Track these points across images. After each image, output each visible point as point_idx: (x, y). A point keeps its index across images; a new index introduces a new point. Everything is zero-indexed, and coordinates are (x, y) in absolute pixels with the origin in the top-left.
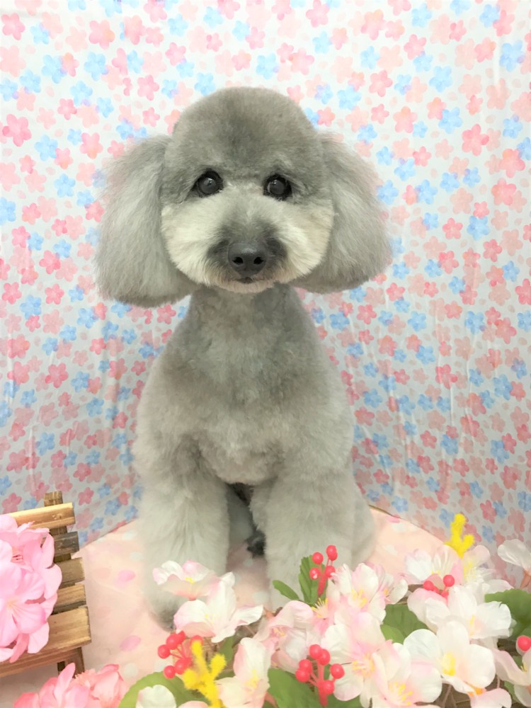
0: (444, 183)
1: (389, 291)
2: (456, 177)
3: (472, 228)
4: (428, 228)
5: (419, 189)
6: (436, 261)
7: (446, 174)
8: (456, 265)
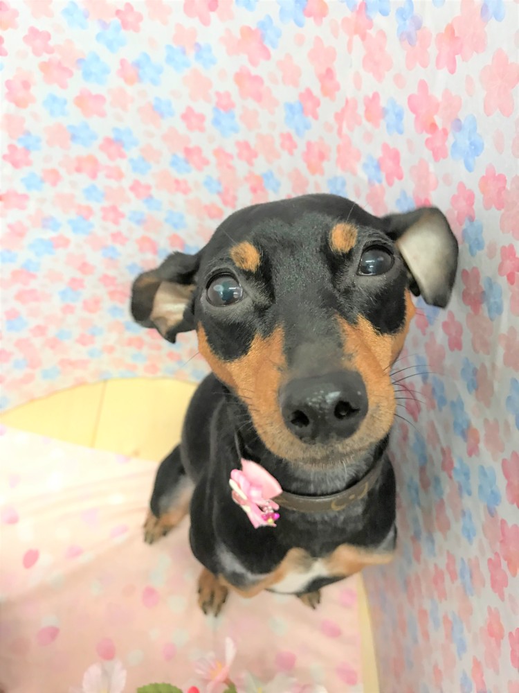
0: (169, 59)
1: (133, 188)
2: (184, 52)
3: (216, 122)
4: (162, 115)
5: (137, 65)
6: (181, 155)
7: (169, 47)
8: (206, 162)
